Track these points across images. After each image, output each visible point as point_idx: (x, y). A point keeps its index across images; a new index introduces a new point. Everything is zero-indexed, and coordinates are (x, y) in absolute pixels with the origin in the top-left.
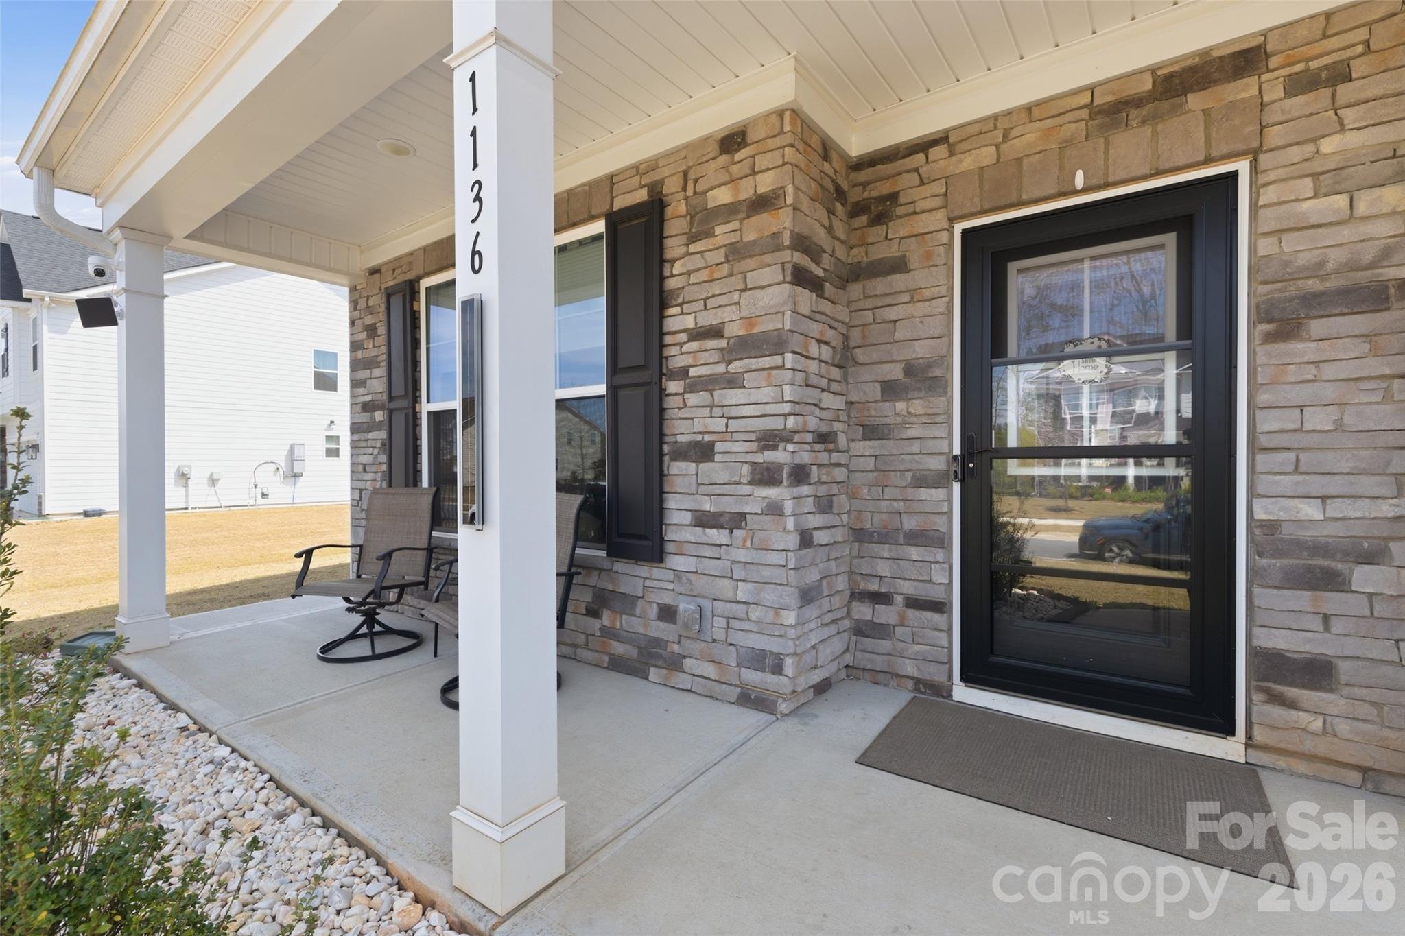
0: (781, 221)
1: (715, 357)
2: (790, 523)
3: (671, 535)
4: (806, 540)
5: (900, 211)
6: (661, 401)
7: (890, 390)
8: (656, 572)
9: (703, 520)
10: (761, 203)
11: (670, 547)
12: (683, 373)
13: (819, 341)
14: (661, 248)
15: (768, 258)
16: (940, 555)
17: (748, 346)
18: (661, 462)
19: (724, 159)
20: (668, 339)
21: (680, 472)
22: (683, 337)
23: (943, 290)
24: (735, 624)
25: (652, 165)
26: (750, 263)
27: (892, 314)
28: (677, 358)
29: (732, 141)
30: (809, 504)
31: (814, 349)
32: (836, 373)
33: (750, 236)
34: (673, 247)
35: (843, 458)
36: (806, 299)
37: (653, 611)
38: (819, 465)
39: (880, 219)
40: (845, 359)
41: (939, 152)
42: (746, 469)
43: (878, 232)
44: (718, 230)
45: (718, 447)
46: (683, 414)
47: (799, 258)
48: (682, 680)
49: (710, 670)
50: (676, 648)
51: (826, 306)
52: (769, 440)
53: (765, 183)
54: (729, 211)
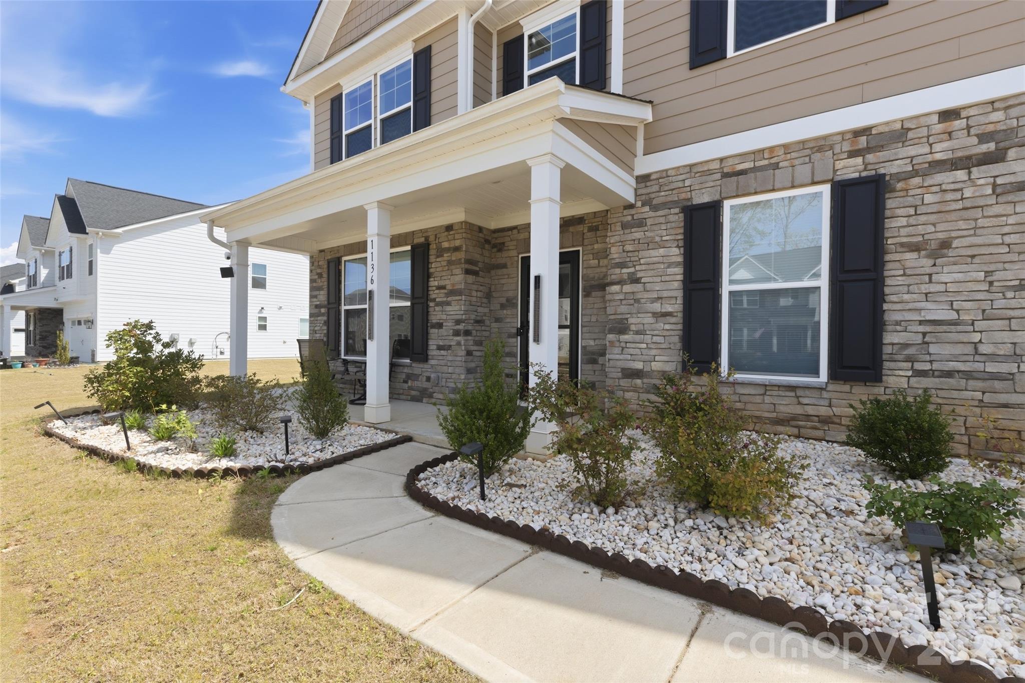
0: (461, 255)
1: (442, 295)
2: (463, 348)
3: (430, 353)
4: (469, 353)
5: (505, 248)
6: (427, 308)
7: (503, 306)
8: (426, 366)
9: (440, 348)
10: (457, 249)
11: (430, 357)
12: (434, 300)
13: (477, 291)
14: (428, 258)
15: (458, 266)
16: (514, 360)
17: (453, 293)
18: (427, 329)
19: (446, 233)
20: (430, 289)
21: (433, 332)
22: (434, 288)
23: (516, 275)
24: (448, 380)
25: (426, 230)
26: (453, 267)
27: (503, 281)
28: (433, 295)
29: (449, 228)
30: (471, 343)
31: (474, 294)
32: (485, 300)
33: (453, 259)
34: (432, 258)
35: (487, 329)
36: (471, 278)
37: (424, 379)
38: (477, 331)
39: (500, 250)
40: (489, 296)
41: (515, 231)
42: (451, 331)
43: (499, 254)
44: (445, 255)
45: (444, 324)
46: (434, 313)
47: (467, 266)
48: (433, 400)
49: (441, 396)
50: (431, 390)
51: (481, 280)
52: (458, 322)
53: (457, 243)
54: (448, 250)
